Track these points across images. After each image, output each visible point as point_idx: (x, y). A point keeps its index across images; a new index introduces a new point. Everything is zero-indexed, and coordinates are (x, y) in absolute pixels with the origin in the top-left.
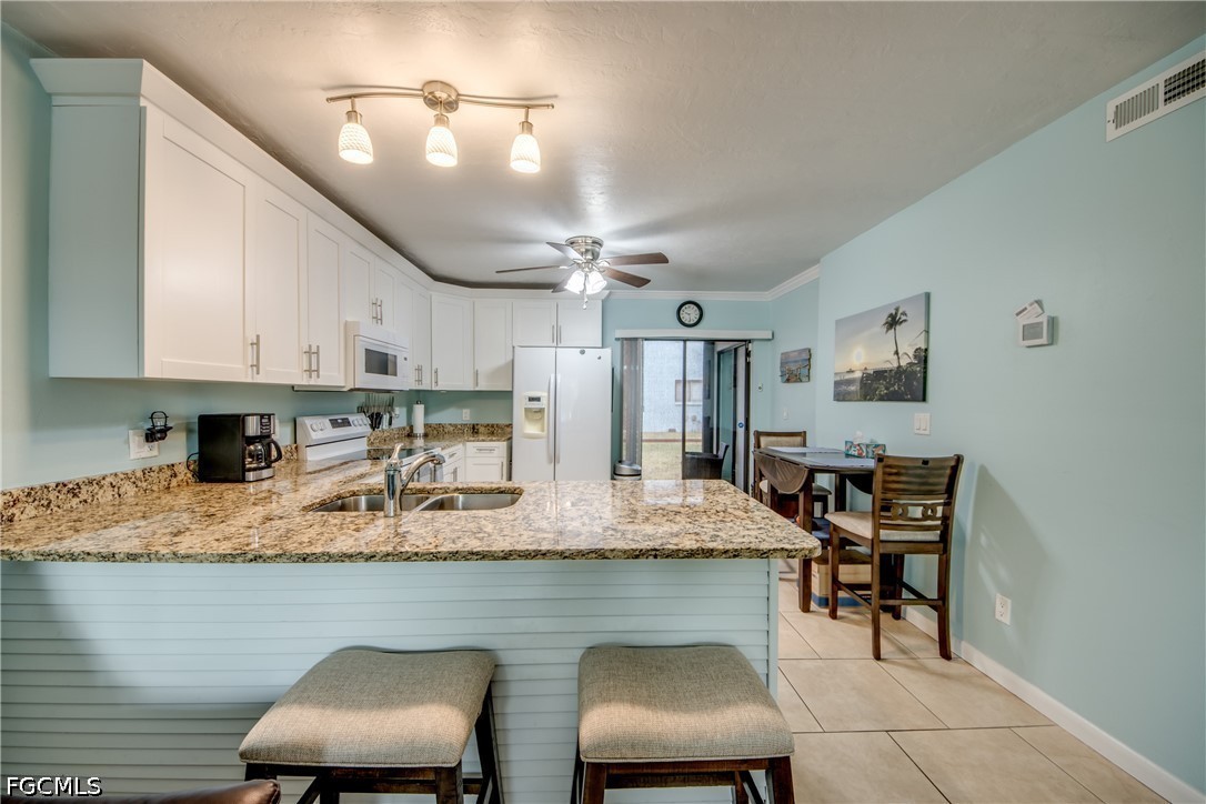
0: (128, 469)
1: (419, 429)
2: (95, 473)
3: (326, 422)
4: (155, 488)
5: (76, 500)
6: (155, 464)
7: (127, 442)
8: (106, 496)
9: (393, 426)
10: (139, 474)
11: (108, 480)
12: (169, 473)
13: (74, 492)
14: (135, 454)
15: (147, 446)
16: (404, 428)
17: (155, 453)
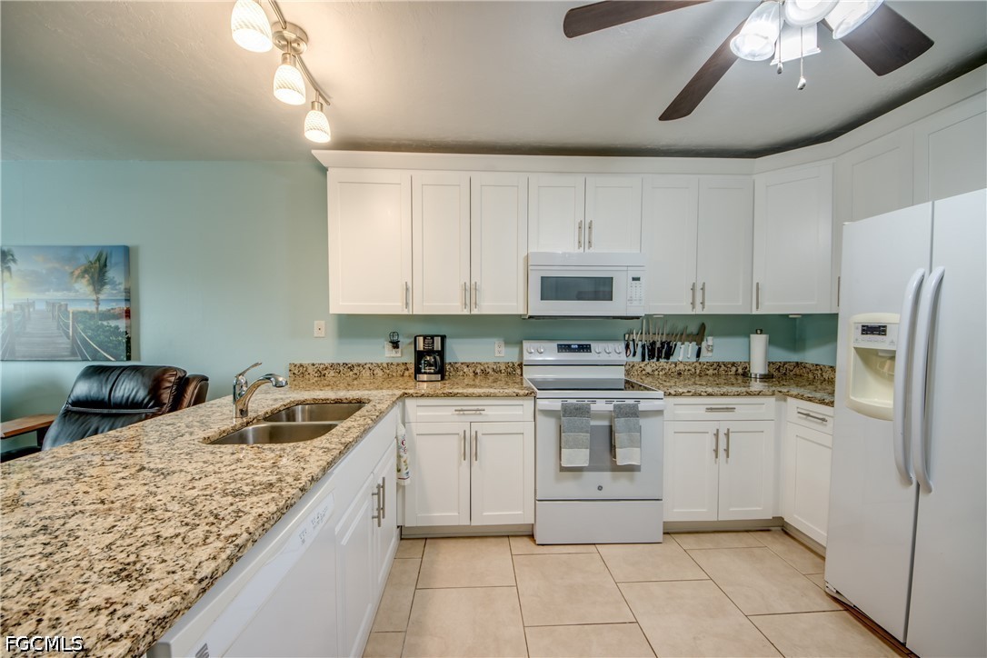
0: (379, 362)
1: (758, 367)
2: (362, 361)
3: (554, 345)
4: (394, 374)
5: (351, 373)
6: (395, 362)
7: (384, 347)
8: (366, 373)
9: (701, 360)
10: (385, 365)
11: (368, 365)
12: (404, 367)
13: (351, 368)
14: (387, 354)
15: (394, 350)
16: (733, 364)
17: (399, 355)
